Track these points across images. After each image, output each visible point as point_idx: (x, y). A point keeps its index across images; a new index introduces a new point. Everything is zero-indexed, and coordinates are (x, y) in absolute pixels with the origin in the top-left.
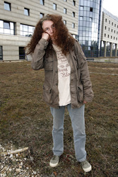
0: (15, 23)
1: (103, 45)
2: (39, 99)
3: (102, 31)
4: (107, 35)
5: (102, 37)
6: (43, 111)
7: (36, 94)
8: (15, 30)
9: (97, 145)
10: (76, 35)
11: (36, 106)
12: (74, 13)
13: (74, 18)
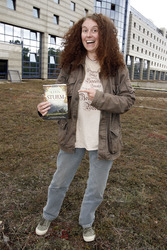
1: (129, 62)
2: (25, 144)
3: (129, 40)
4: (135, 47)
5: (128, 49)
6: (30, 162)
7: (20, 135)
9: (109, 214)
11: (20, 155)
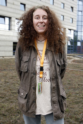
0: (10, 18)
8: (10, 25)
10: (74, 31)
12: (72, 8)
13: (72, 13)
